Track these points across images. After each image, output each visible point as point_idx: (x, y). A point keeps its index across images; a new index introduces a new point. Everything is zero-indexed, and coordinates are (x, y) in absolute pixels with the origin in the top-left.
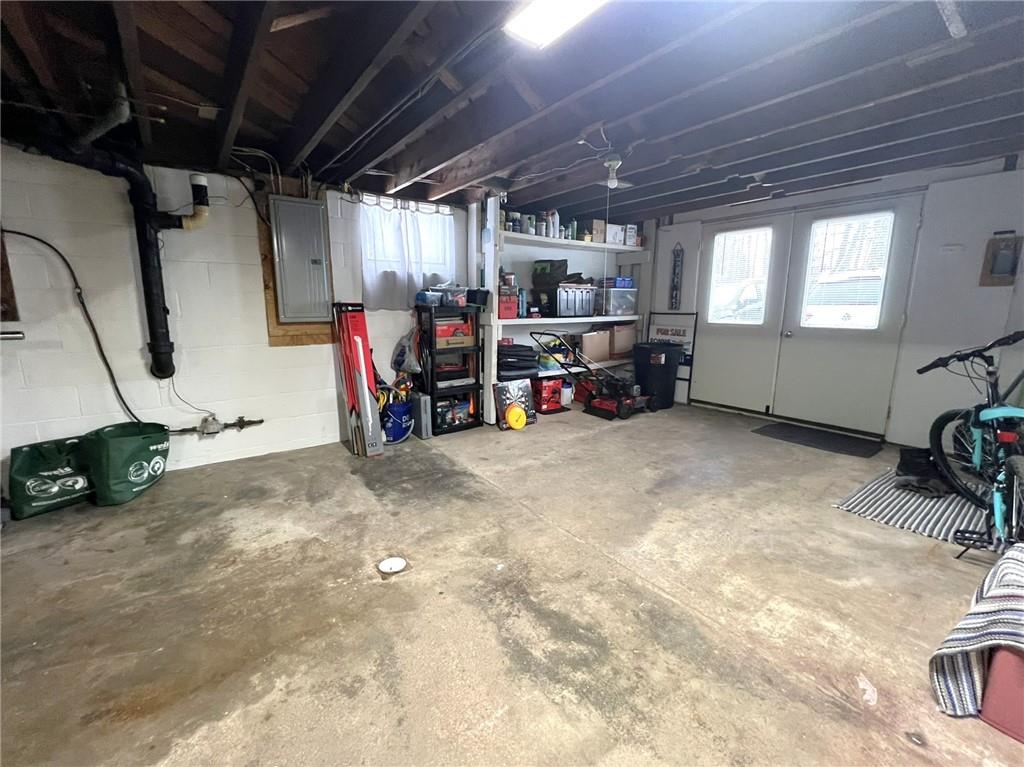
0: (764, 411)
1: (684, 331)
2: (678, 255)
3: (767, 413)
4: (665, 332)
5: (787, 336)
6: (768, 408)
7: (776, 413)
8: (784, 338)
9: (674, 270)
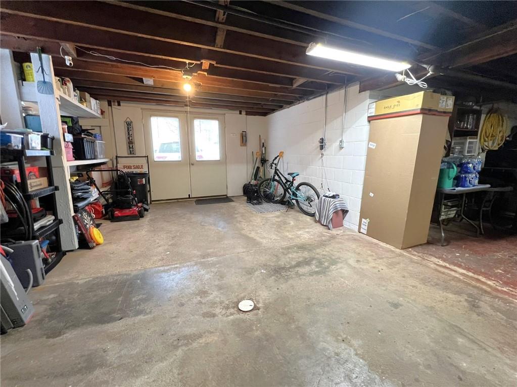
0: (188, 197)
1: (142, 166)
2: (129, 125)
3: (189, 198)
4: (129, 167)
5: (193, 164)
6: (189, 195)
7: (193, 197)
8: (191, 166)
9: (129, 133)
